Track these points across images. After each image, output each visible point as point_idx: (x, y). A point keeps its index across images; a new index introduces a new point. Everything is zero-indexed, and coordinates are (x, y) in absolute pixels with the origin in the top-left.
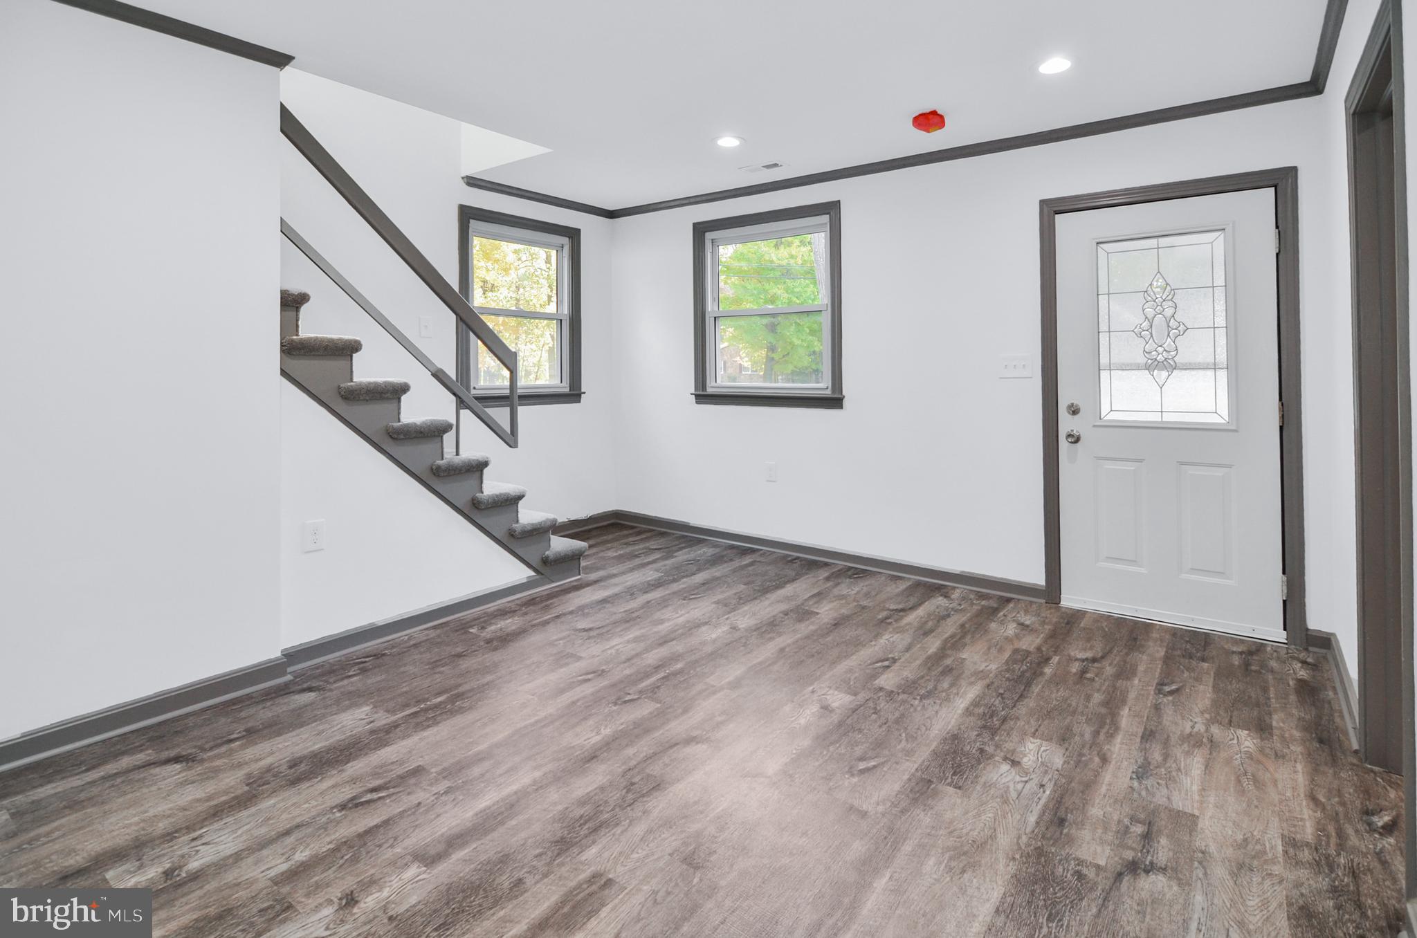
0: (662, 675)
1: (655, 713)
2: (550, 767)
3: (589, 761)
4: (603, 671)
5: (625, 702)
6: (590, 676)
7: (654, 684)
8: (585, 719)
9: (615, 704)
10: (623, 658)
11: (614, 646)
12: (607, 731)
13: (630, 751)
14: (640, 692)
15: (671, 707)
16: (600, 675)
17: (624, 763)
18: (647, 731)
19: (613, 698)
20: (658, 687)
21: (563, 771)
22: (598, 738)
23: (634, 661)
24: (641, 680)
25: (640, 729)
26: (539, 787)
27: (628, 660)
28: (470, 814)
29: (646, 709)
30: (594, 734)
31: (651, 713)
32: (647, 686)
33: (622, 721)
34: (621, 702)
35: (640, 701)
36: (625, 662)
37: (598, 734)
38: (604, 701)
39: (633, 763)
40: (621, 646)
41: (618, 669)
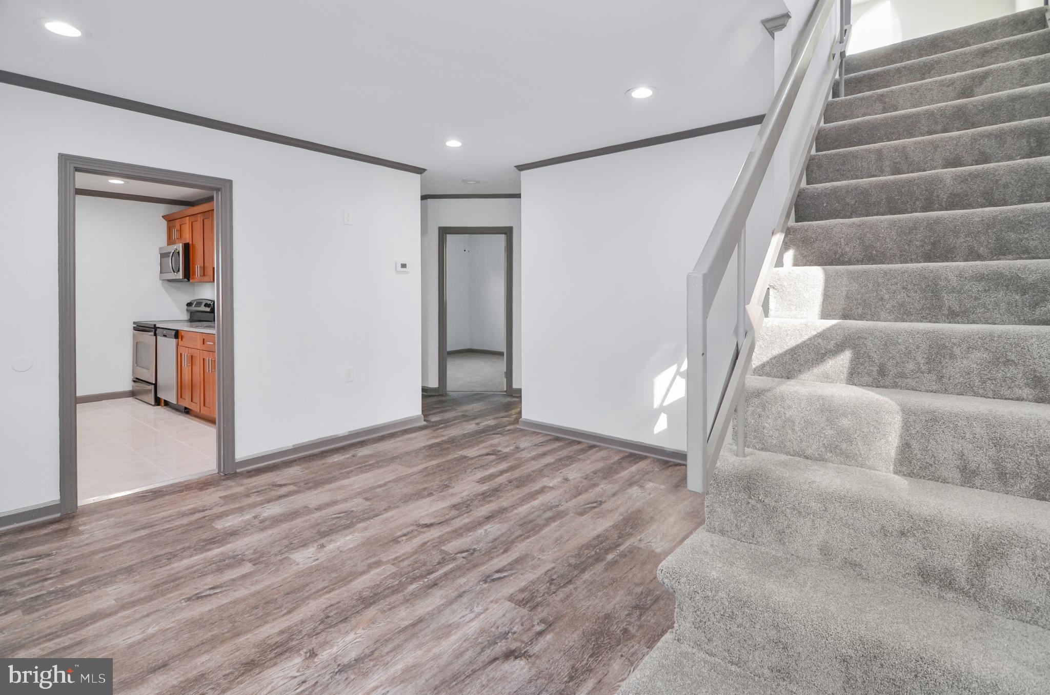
0: (432, 577)
1: (446, 542)
2: (510, 515)
3: (490, 516)
4: (485, 582)
5: (467, 551)
6: (497, 576)
7: (442, 567)
8: (496, 539)
9: (475, 550)
10: (465, 599)
11: (476, 617)
12: (480, 532)
13: (466, 521)
14: (454, 559)
15: (434, 547)
16: (488, 577)
17: (470, 515)
18: (454, 531)
19: (476, 554)
20: (439, 563)
21: (503, 513)
22: (485, 528)
23: (456, 593)
24: (452, 571)
25: (458, 533)
26: (514, 507)
27: (460, 596)
28: (541, 499)
29: (452, 546)
30: (489, 530)
31: (450, 542)
32: (448, 564)
33: (470, 538)
34: (471, 551)
35: (455, 552)
36: (464, 592)
37: (486, 530)
38: (483, 552)
39: (465, 515)
40: (467, 619)
41: (471, 584)
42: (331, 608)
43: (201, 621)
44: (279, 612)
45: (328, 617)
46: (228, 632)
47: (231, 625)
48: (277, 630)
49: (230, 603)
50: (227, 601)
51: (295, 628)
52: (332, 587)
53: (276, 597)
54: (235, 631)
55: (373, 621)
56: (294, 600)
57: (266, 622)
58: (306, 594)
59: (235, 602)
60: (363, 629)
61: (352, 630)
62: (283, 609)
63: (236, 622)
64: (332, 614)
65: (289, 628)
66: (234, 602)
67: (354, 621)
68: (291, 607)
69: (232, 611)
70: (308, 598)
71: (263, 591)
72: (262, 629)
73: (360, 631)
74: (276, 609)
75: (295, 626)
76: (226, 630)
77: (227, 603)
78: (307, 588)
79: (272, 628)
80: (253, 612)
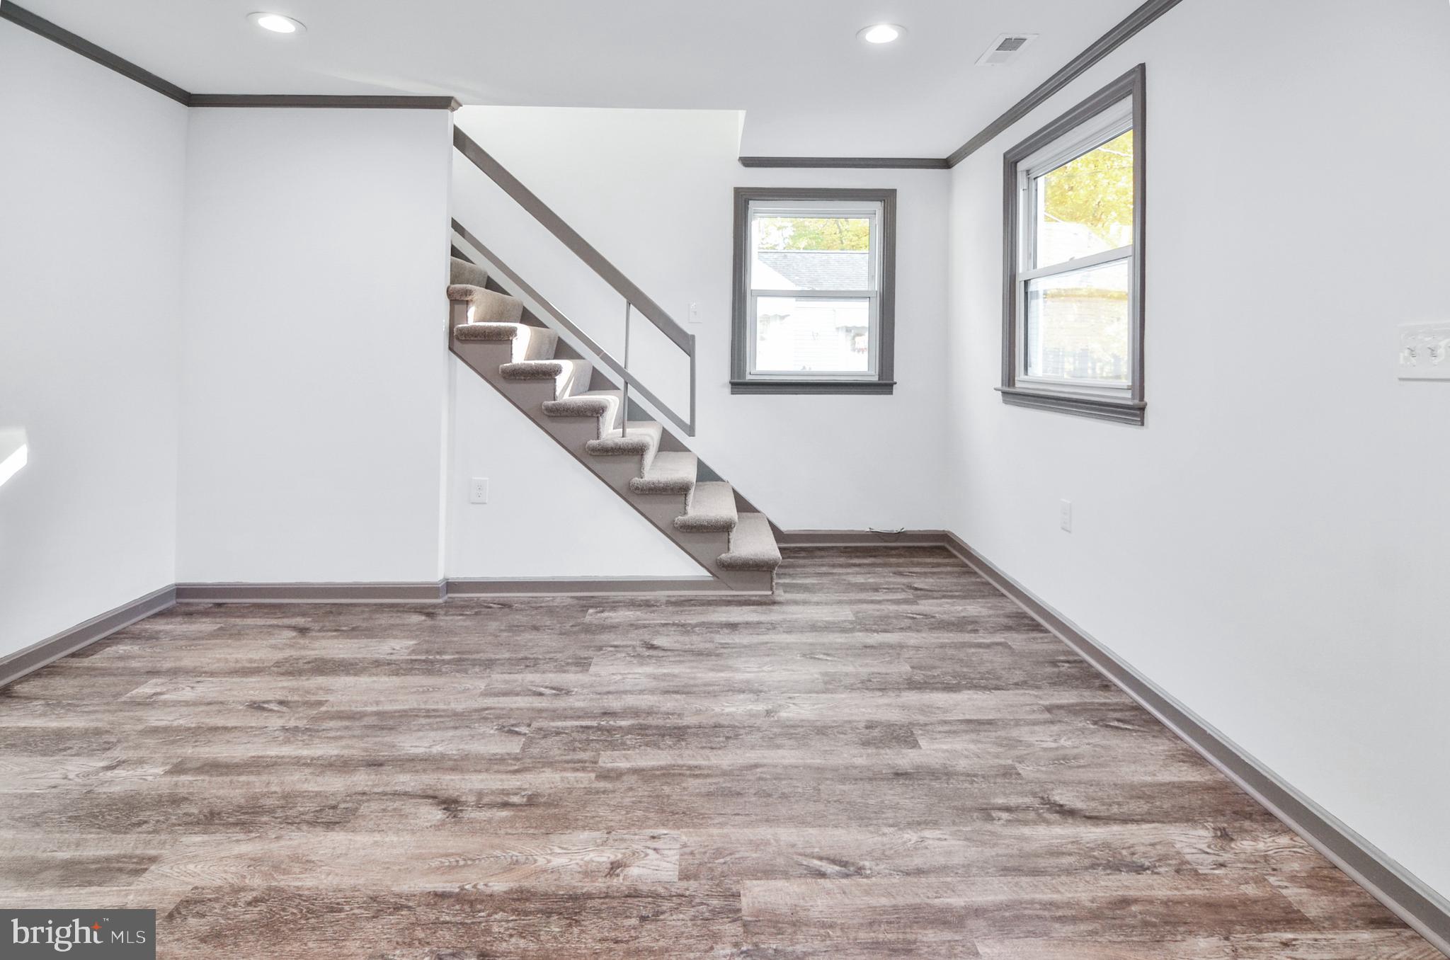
42: (714, 746)
43: (852, 815)
44: (765, 773)
45: (728, 738)
46: (827, 779)
47: (820, 787)
48: (781, 752)
49: (808, 824)
50: (811, 831)
51: (764, 744)
52: (688, 772)
53: (753, 799)
54: (820, 776)
55: (698, 712)
56: (738, 781)
57: (785, 767)
58: (721, 780)
59: (801, 822)
60: (713, 710)
61: (723, 714)
62: (758, 775)
63: (814, 788)
64: (721, 739)
65: (768, 747)
66: (803, 823)
67: (712, 721)
68: (749, 772)
69: (812, 807)
70: (724, 774)
71: (761, 821)
72: (793, 761)
73: (717, 710)
74: (765, 780)
75: (763, 746)
76: (828, 782)
77: (813, 827)
78: (712, 788)
79: (784, 757)
80: (790, 790)
